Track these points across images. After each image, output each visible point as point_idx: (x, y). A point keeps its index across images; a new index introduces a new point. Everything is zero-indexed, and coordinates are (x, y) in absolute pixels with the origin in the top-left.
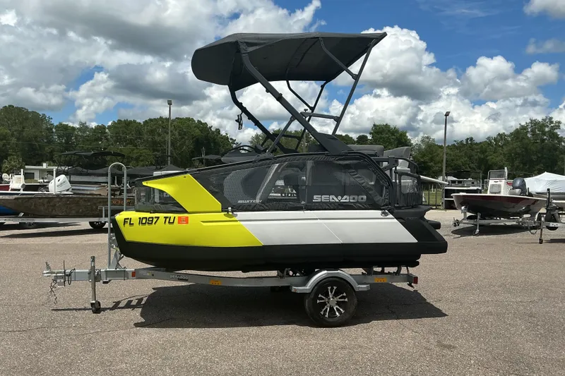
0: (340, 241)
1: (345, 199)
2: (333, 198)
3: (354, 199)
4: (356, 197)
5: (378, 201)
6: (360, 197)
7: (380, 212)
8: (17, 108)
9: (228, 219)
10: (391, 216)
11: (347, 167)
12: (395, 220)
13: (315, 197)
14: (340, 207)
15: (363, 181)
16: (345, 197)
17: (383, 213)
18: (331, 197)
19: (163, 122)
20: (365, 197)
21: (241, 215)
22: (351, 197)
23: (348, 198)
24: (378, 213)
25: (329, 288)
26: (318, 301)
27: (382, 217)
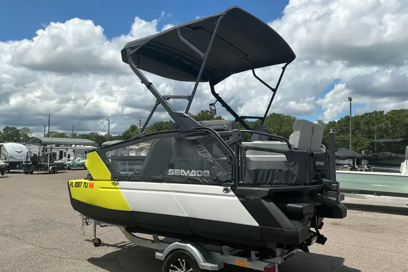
0: (186, 215)
1: (193, 174)
2: (183, 173)
3: (200, 173)
4: (201, 172)
5: (220, 177)
6: (205, 171)
7: (222, 188)
8: (278, 114)
9: (113, 187)
10: (232, 193)
11: (195, 142)
12: (236, 198)
13: (170, 170)
14: (189, 181)
15: (206, 156)
16: (193, 171)
17: (225, 189)
18: (182, 171)
19: (376, 115)
20: (208, 172)
21: (122, 183)
22: (198, 171)
23: (195, 172)
24: (219, 189)
25: (179, 260)
26: (170, 271)
27: (223, 194)
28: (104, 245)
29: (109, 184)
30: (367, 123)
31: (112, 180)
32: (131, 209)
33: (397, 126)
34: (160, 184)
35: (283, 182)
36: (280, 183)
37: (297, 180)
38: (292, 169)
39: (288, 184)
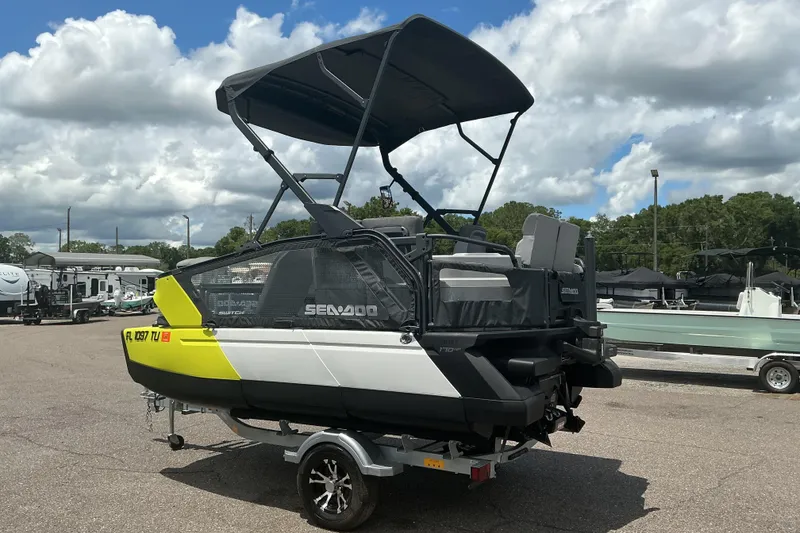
0: (337, 383)
1: (349, 311)
2: (331, 310)
3: (360, 311)
4: (363, 307)
5: (395, 315)
6: (369, 307)
7: (400, 335)
9: (207, 338)
10: (415, 343)
12: (423, 352)
13: (308, 306)
16: (348, 307)
17: (404, 338)
18: (330, 307)
19: (708, 203)
20: (375, 308)
21: (222, 332)
22: (357, 308)
23: (352, 309)
24: (395, 337)
25: (326, 461)
26: (311, 481)
27: (401, 344)
28: (189, 447)
29: (200, 333)
30: (690, 220)
31: (203, 326)
32: (239, 375)
33: (748, 223)
34: (291, 331)
35: (504, 323)
36: (499, 325)
37: (526, 319)
38: (519, 300)
39: (513, 327)
